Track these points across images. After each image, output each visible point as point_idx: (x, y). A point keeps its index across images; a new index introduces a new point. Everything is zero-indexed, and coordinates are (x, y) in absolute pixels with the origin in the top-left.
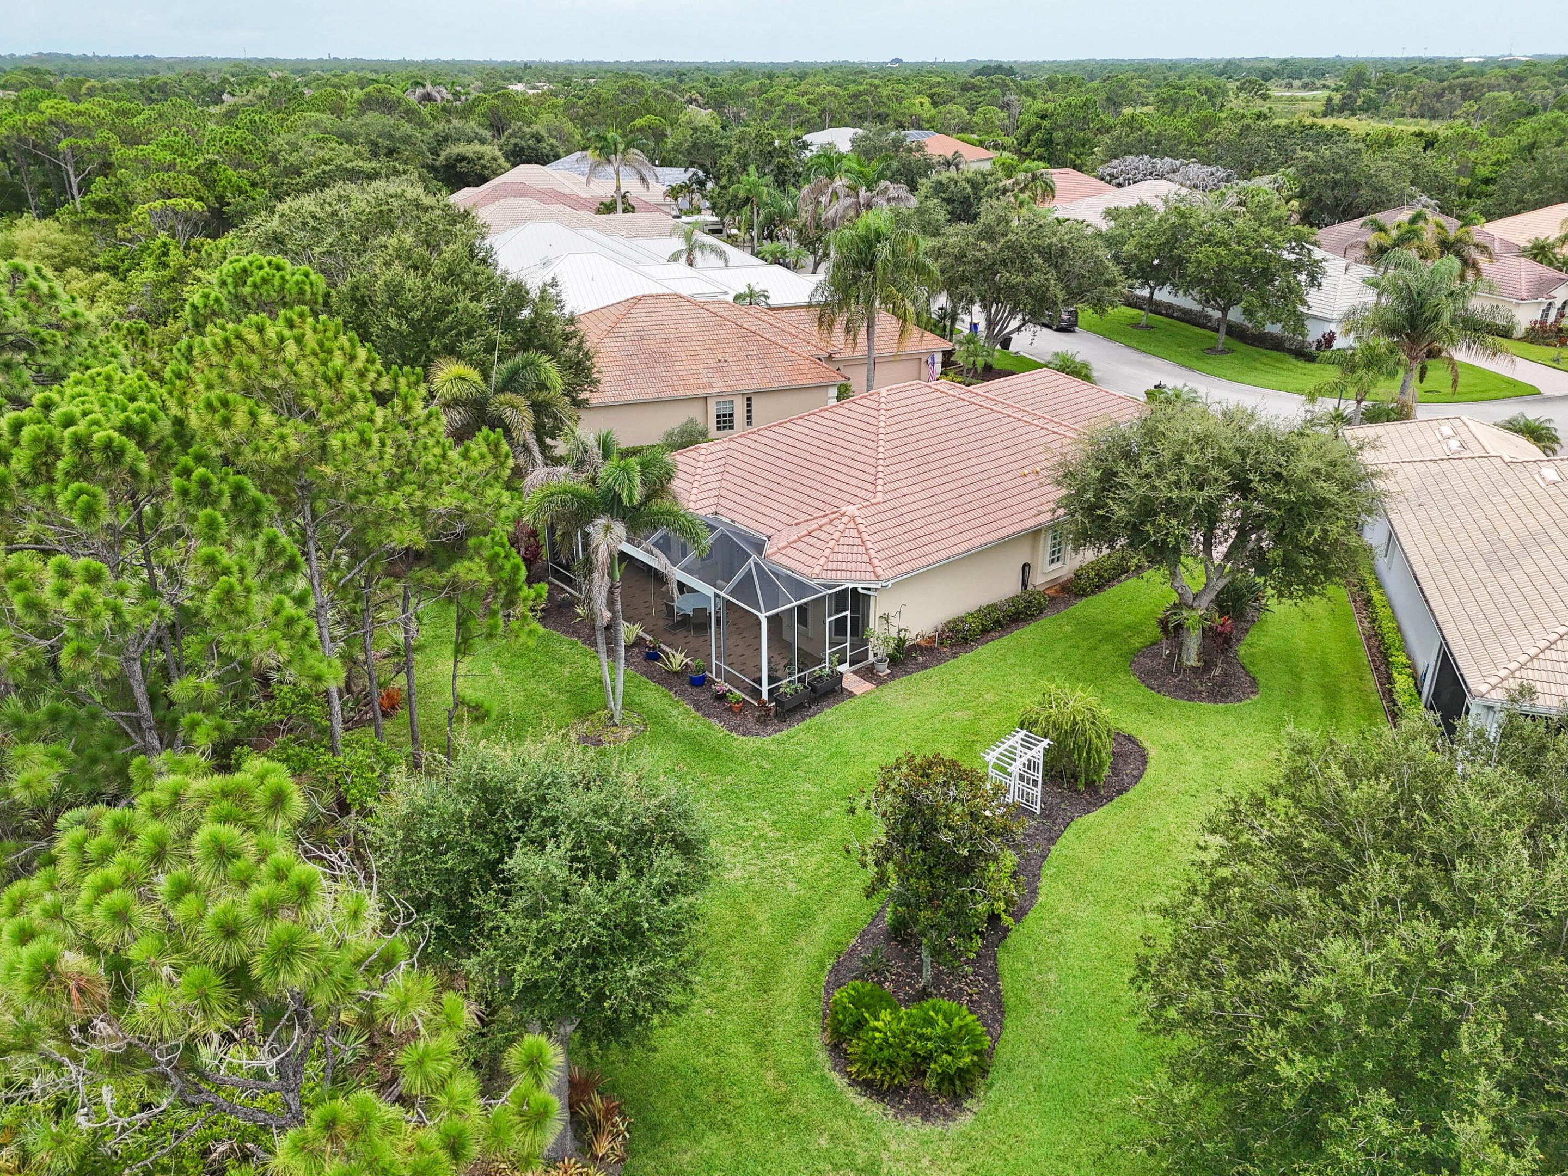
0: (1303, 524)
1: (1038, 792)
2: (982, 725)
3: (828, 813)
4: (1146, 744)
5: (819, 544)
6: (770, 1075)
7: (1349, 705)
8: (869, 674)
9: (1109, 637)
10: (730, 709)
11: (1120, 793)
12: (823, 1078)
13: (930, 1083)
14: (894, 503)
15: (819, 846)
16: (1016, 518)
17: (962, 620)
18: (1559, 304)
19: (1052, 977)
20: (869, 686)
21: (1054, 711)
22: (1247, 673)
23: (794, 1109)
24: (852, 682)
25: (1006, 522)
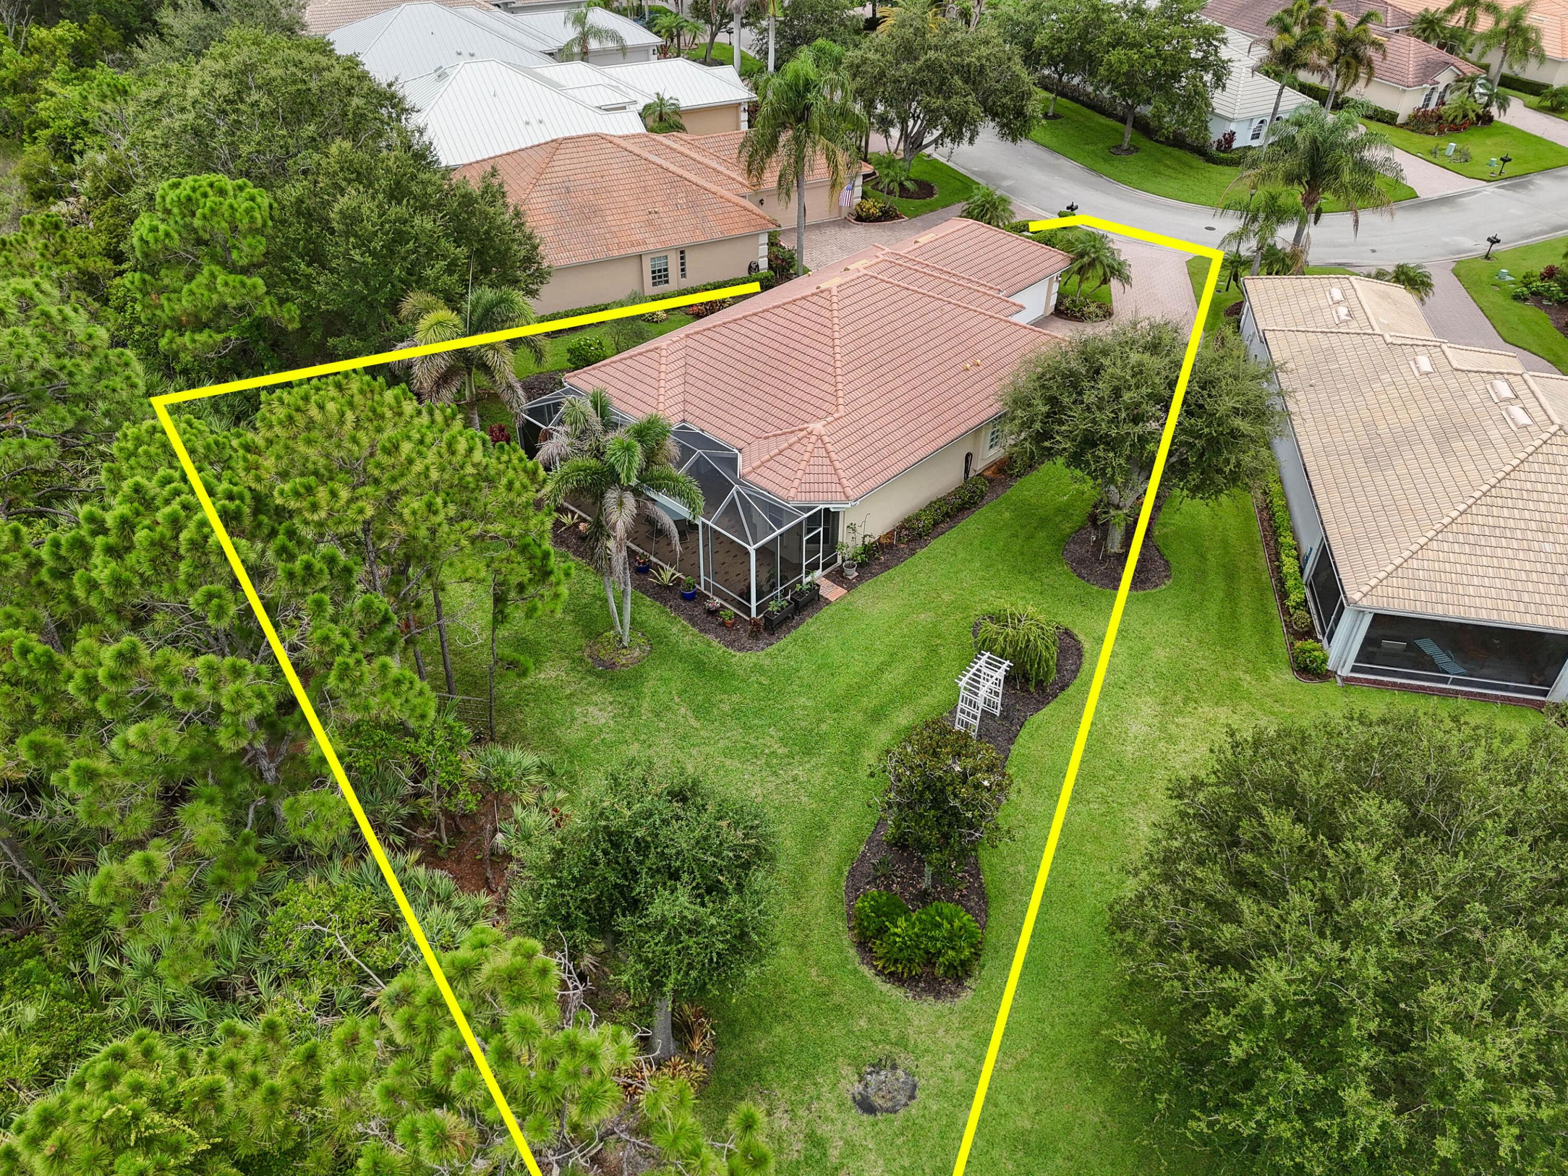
0: (1219, 452)
1: (998, 700)
2: (942, 628)
3: (824, 727)
4: (1081, 637)
5: (791, 464)
6: (814, 972)
7: (1244, 587)
8: (838, 577)
9: (1044, 522)
10: (723, 624)
11: (1062, 689)
12: (856, 971)
13: (939, 971)
14: (855, 416)
15: (822, 760)
16: (961, 419)
17: (917, 517)
18: (1441, 88)
19: (1021, 868)
20: (841, 591)
21: (1010, 630)
22: (1162, 556)
23: (837, 999)
24: (830, 591)
25: (954, 422)
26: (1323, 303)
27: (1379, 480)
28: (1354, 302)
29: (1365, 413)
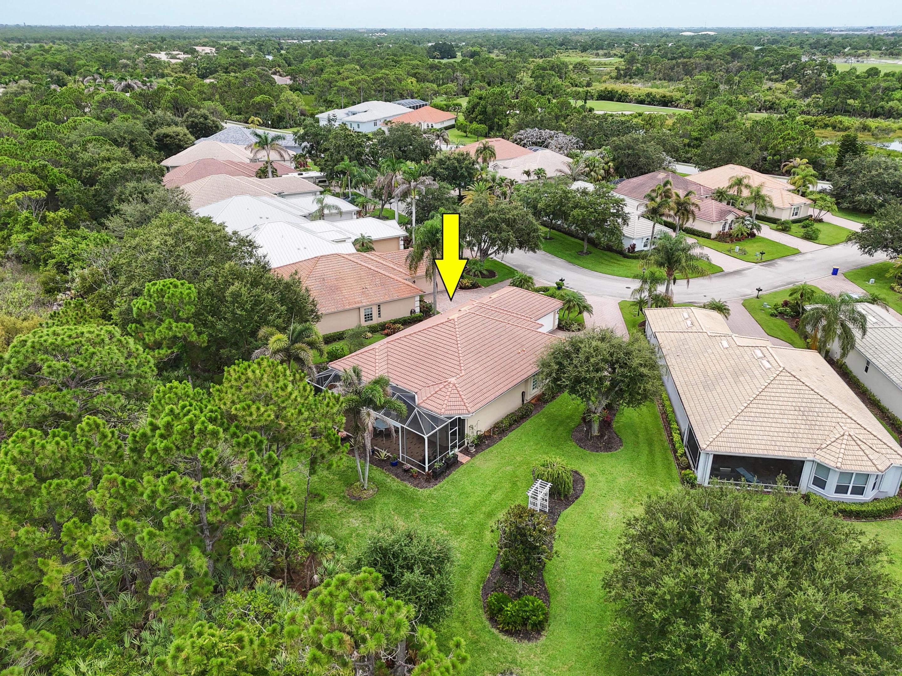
0: (636, 384)
1: (547, 504)
2: (518, 473)
3: (465, 521)
4: (583, 475)
5: (441, 398)
6: (470, 633)
7: (657, 448)
8: (466, 452)
9: (561, 423)
10: (412, 476)
11: (577, 498)
12: (490, 631)
13: (529, 628)
14: (469, 375)
15: (466, 537)
16: (519, 375)
17: (502, 422)
18: (729, 222)
19: (564, 580)
20: (468, 458)
21: (550, 469)
22: (618, 436)
23: (482, 644)
24: (463, 458)
25: (515, 377)
26: (680, 320)
27: (710, 395)
28: (694, 319)
29: (702, 367)
